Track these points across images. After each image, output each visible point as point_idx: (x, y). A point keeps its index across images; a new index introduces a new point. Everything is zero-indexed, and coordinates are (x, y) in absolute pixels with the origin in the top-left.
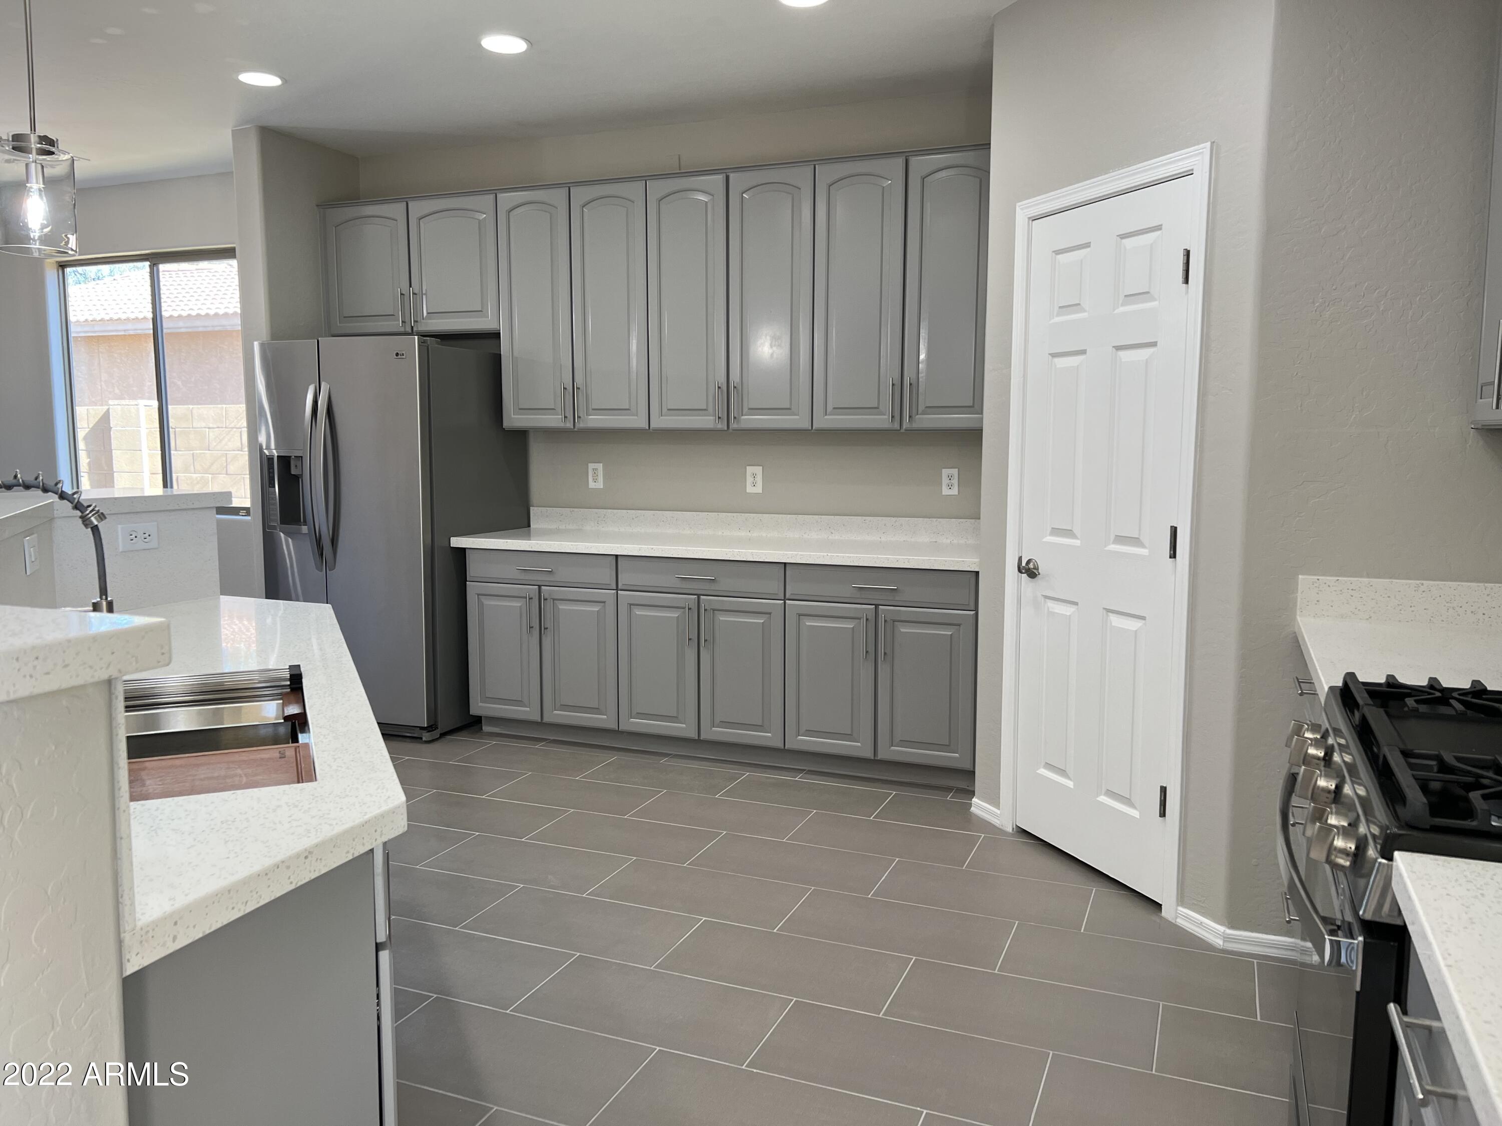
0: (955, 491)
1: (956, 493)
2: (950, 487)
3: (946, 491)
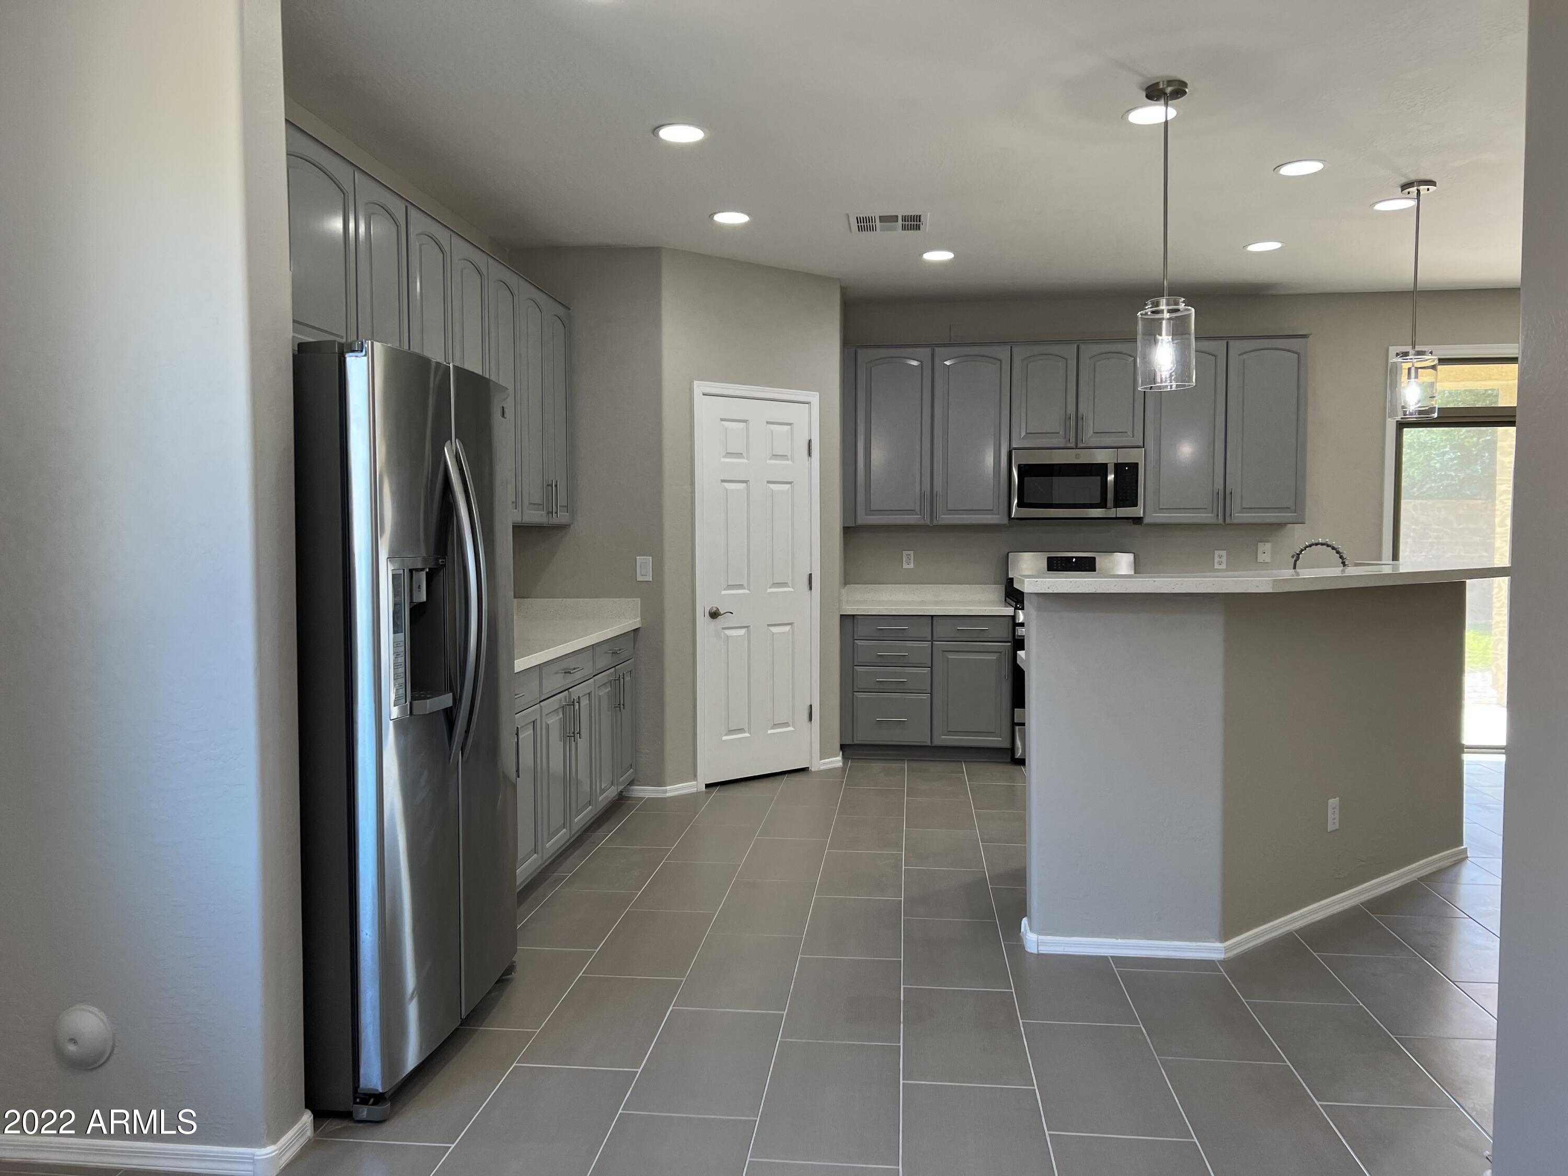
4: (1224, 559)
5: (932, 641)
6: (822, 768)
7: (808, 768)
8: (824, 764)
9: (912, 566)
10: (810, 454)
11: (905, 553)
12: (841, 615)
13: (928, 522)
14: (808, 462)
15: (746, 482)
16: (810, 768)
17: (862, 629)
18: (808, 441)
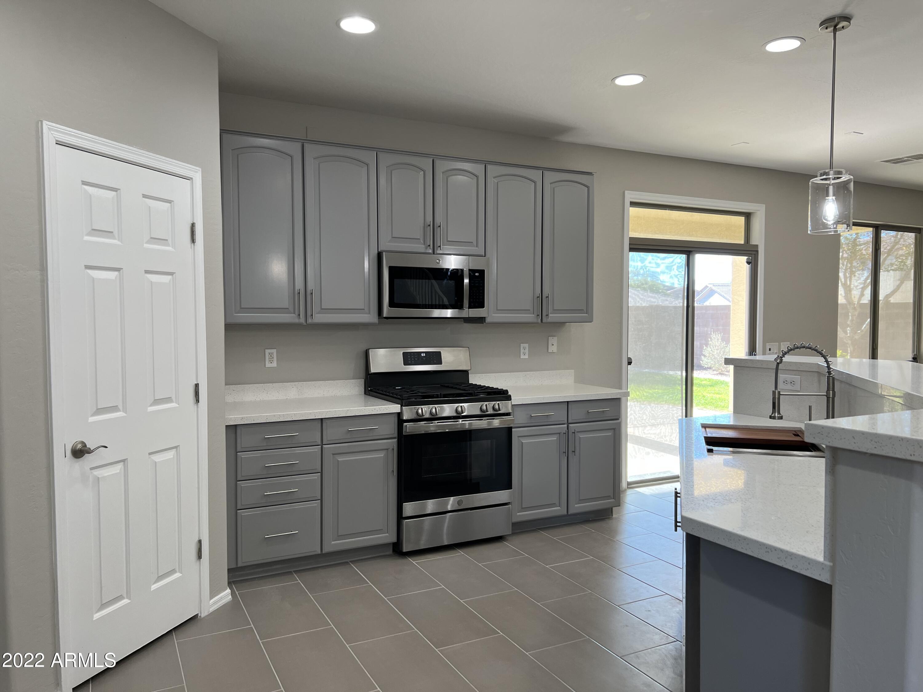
4: (527, 351)
5: (322, 444)
6: (212, 609)
7: (197, 615)
8: (215, 603)
9: (274, 364)
10: (193, 240)
11: (267, 351)
12: (226, 426)
13: (302, 320)
14: (191, 250)
15: (118, 270)
16: (199, 615)
17: (245, 440)
18: (190, 225)
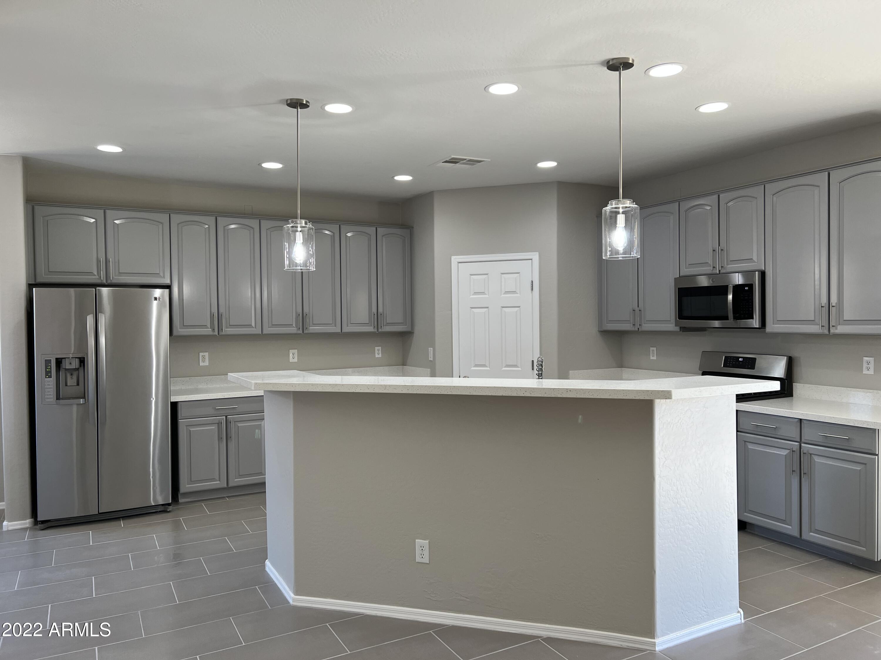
0: (380, 356)
1: (381, 357)
2: (378, 354)
3: (377, 356)
9: (655, 358)
10: (532, 289)
11: (651, 349)
13: (637, 329)
14: (531, 294)
15: (487, 308)
18: (531, 282)
